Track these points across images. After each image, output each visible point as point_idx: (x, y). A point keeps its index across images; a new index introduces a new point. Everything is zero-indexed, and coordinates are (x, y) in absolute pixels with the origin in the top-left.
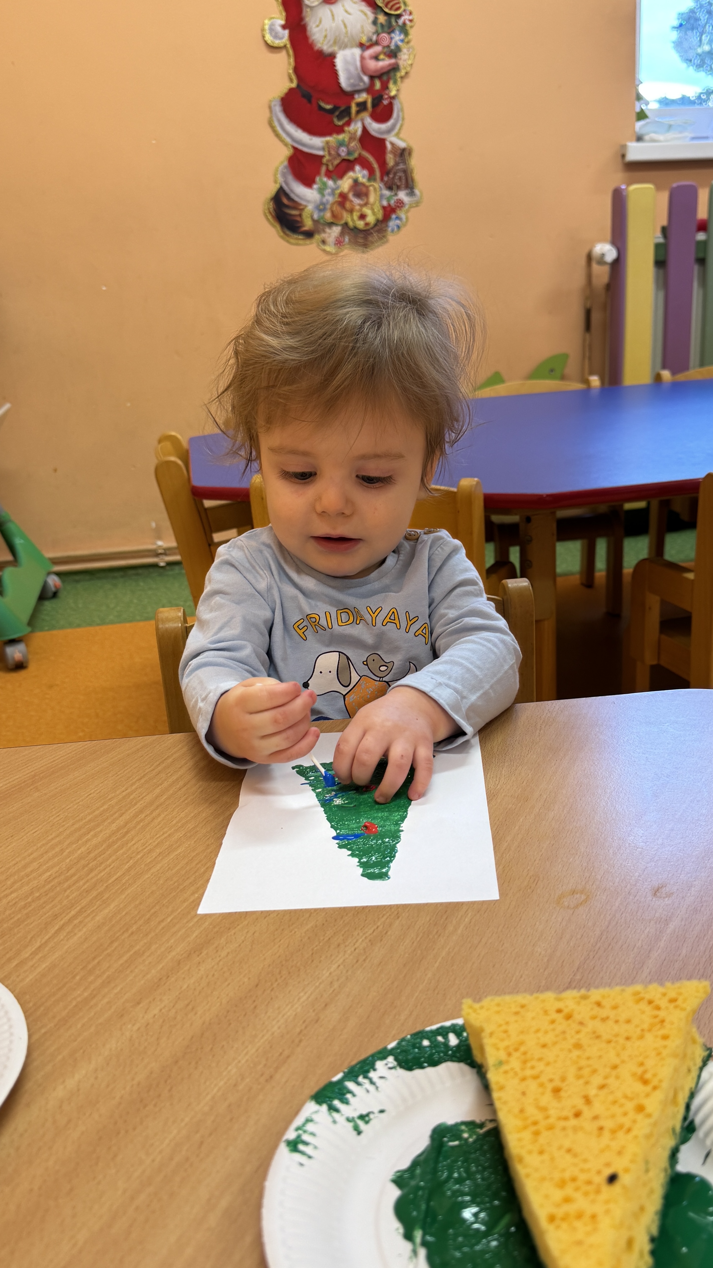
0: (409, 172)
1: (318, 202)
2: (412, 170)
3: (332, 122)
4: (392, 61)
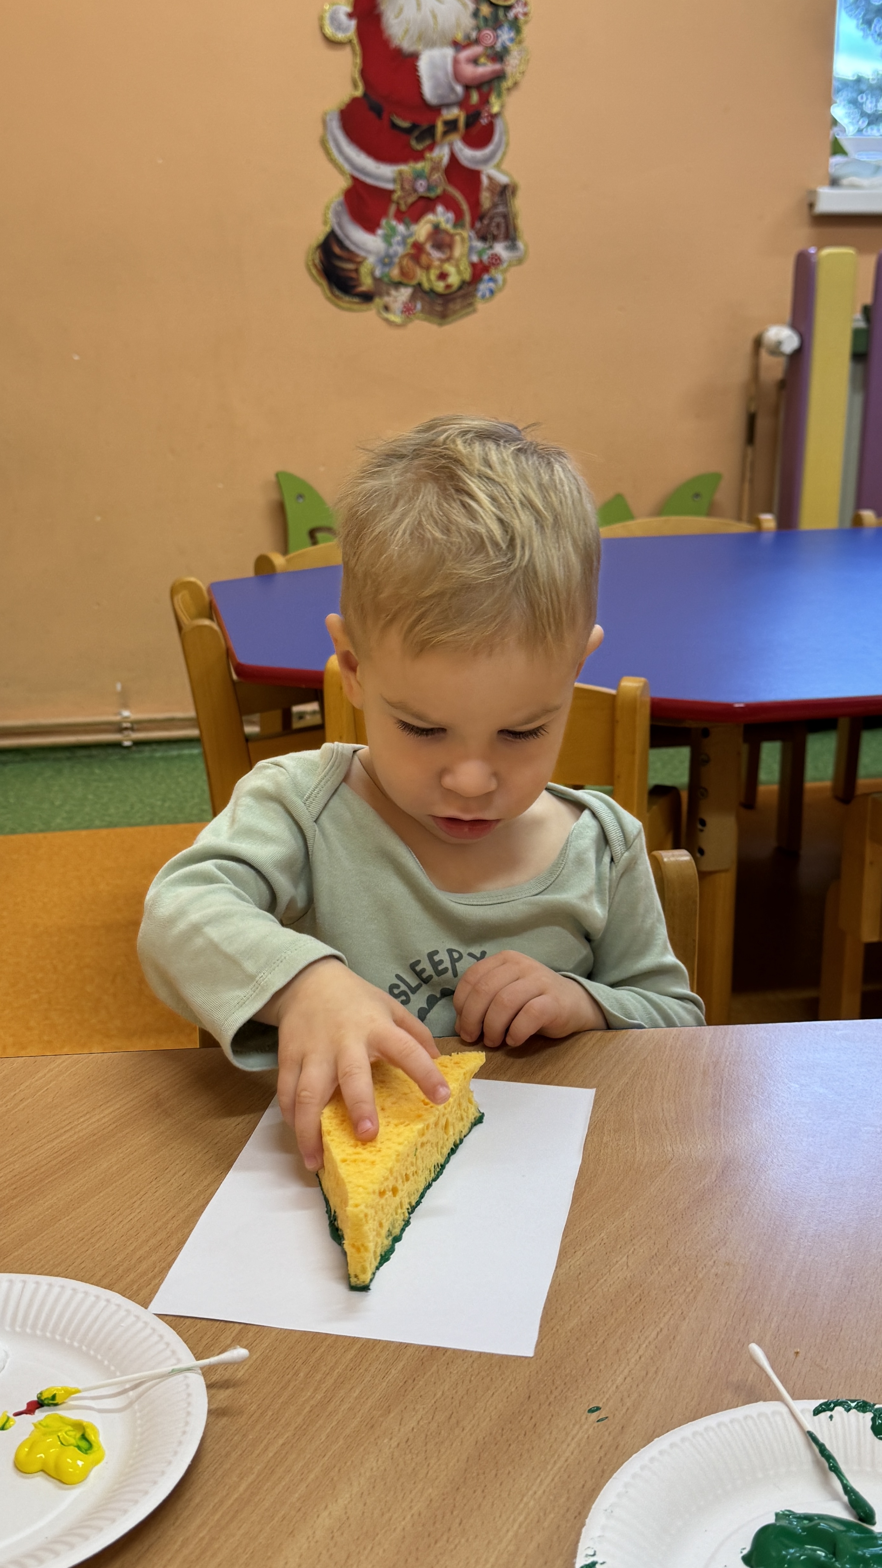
0: (511, 217)
1: (383, 253)
2: (515, 215)
3: (408, 145)
4: (497, 66)
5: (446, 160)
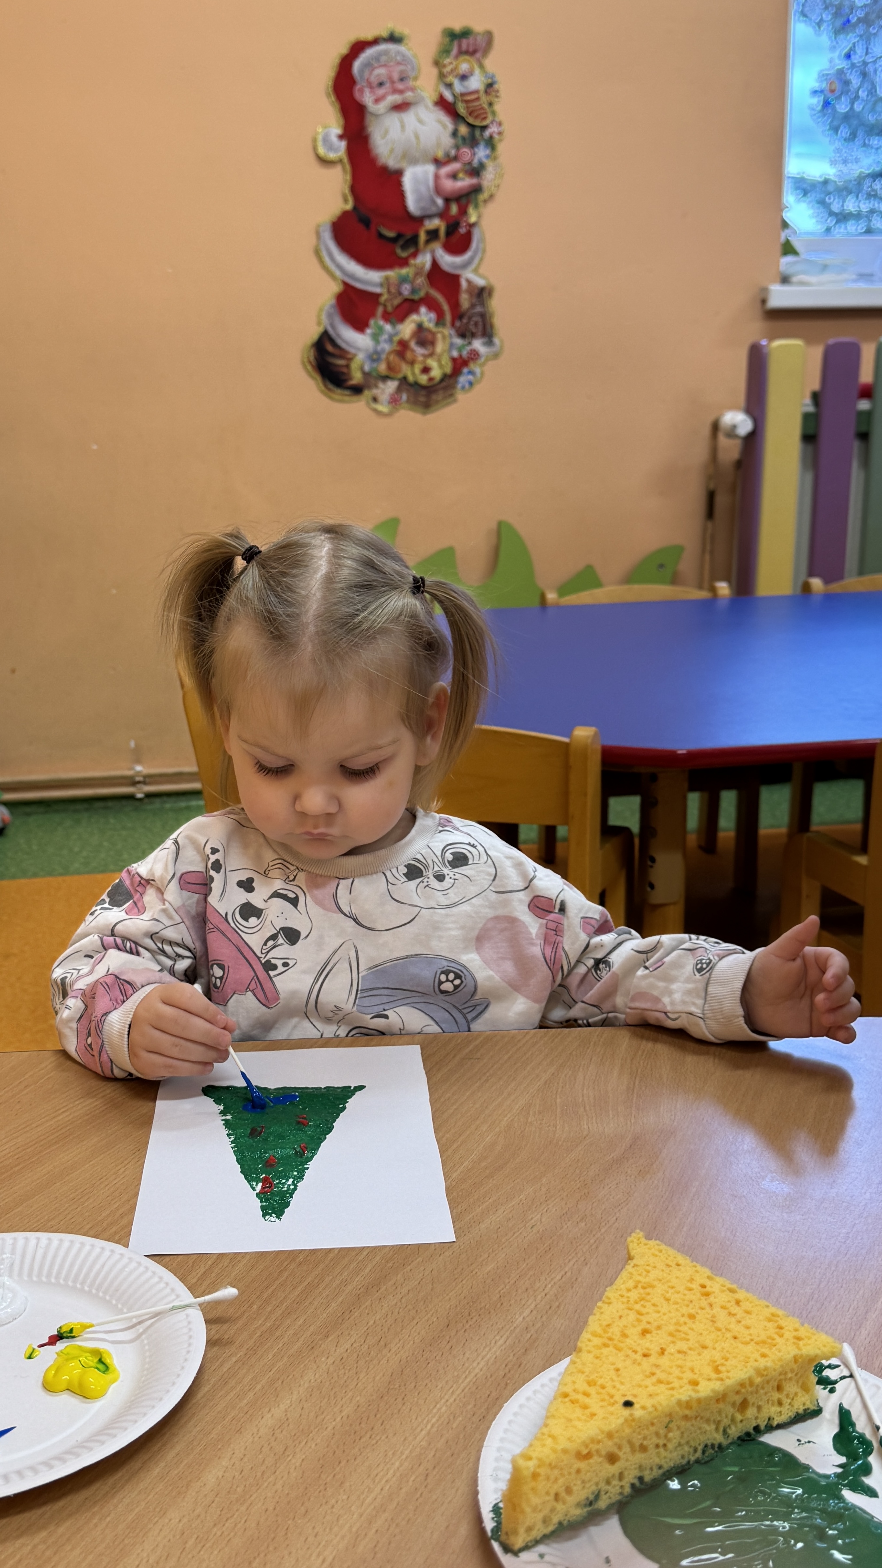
0: (488, 316)
1: (371, 350)
2: (492, 314)
3: (395, 253)
4: (474, 181)
5: (428, 266)
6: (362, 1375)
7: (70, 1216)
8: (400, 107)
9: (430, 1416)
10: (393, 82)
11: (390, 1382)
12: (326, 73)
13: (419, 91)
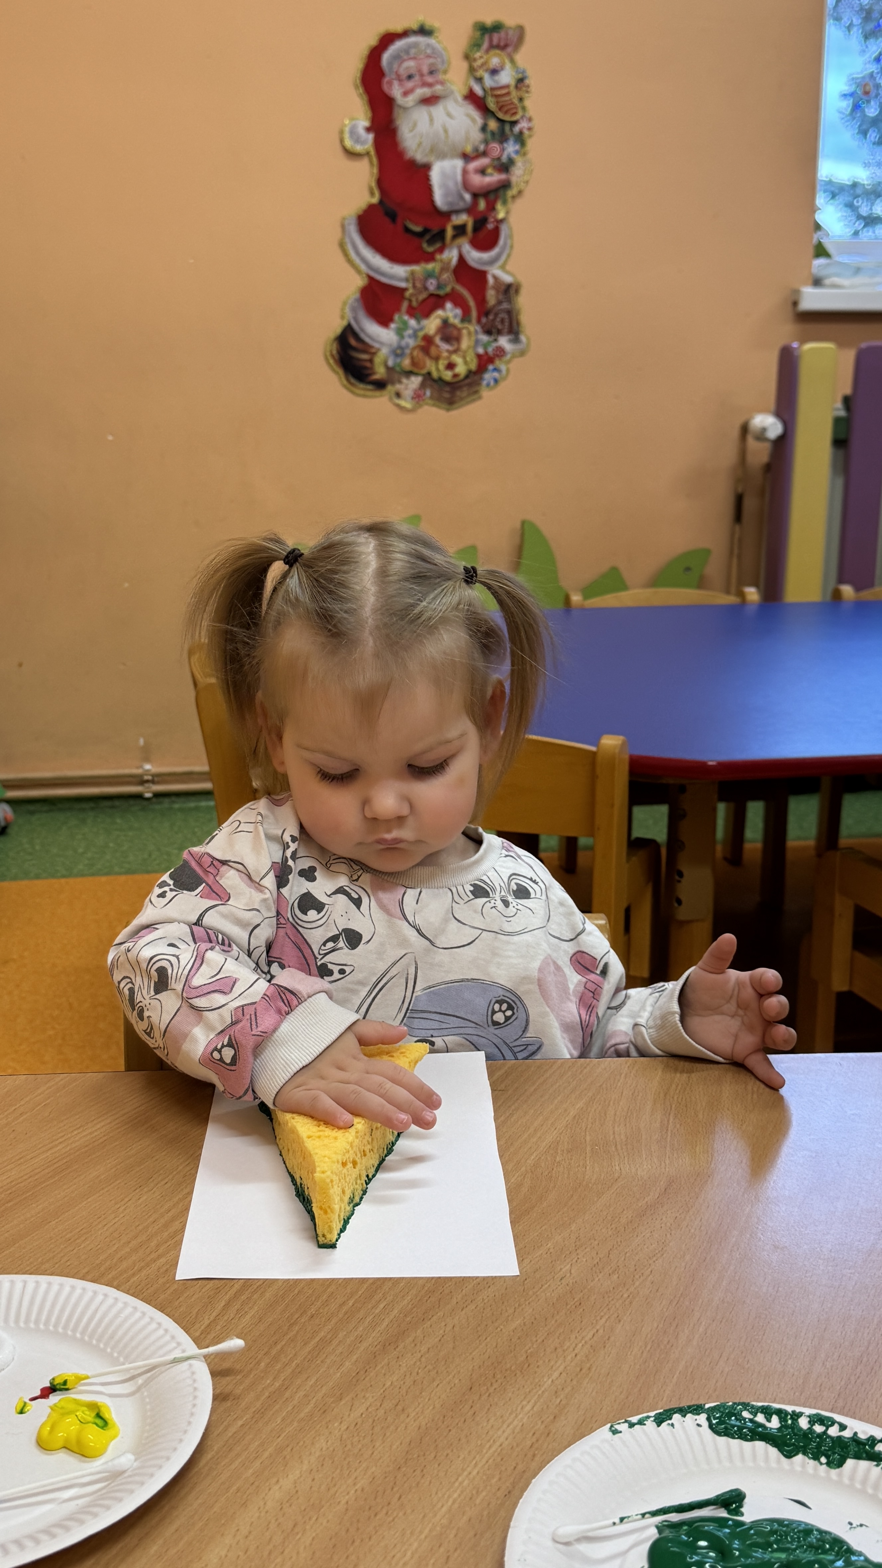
0: (514, 313)
1: (395, 344)
2: (518, 311)
3: (420, 248)
4: (503, 176)
5: (455, 261)
6: (378, 1444)
7: (66, 1259)
8: (429, 101)
9: (452, 1490)
10: (422, 75)
11: (407, 1452)
12: (354, 64)
13: (449, 84)
